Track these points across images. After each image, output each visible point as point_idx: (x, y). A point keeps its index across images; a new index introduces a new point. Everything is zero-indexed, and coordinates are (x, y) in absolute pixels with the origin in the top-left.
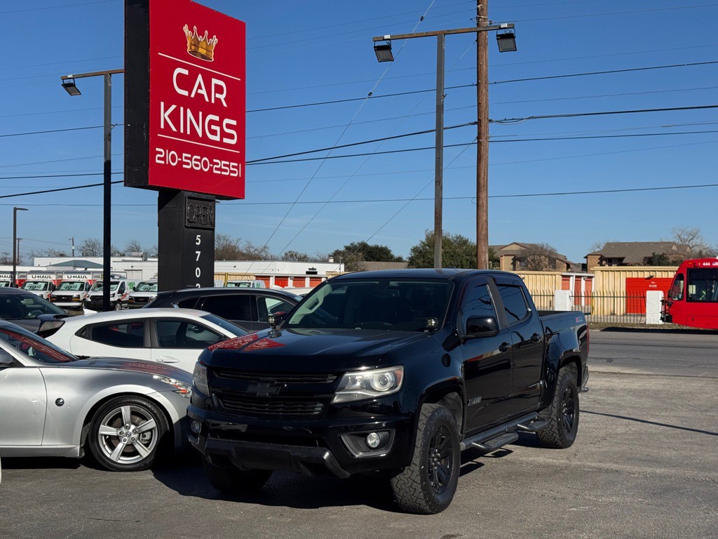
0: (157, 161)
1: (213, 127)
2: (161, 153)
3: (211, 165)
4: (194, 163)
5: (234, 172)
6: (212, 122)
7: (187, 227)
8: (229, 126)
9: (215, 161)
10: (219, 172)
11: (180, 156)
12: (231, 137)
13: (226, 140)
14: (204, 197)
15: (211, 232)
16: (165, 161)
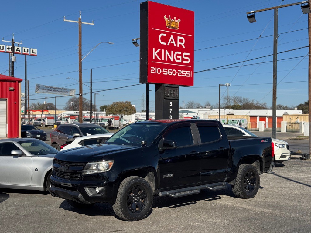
0: (151, 72)
1: (178, 57)
2: (153, 69)
3: (177, 73)
4: (168, 72)
5: (188, 75)
6: (177, 55)
7: (165, 99)
8: (186, 56)
9: (179, 71)
10: (181, 75)
11: (162, 70)
12: (187, 60)
13: (184, 62)
14: (174, 86)
15: (177, 100)
16: (155, 72)
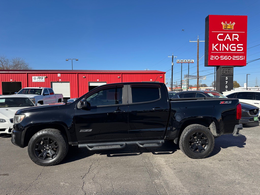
2: (212, 57)
3: (232, 58)
6: (232, 46)
7: (222, 75)
8: (239, 46)
9: (233, 56)
10: (235, 59)
12: (241, 49)
13: (238, 50)
14: (229, 67)
15: (232, 76)
16: (214, 59)
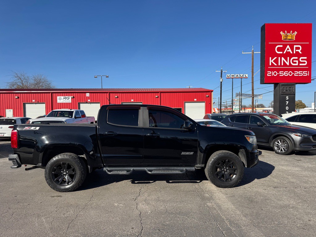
0: (268, 75)
1: (294, 61)
2: (270, 73)
3: (293, 74)
4: (285, 74)
5: (306, 74)
7: (281, 94)
9: (295, 72)
10: (298, 75)
13: (301, 64)
14: (290, 84)
15: (293, 95)
16: (272, 75)
